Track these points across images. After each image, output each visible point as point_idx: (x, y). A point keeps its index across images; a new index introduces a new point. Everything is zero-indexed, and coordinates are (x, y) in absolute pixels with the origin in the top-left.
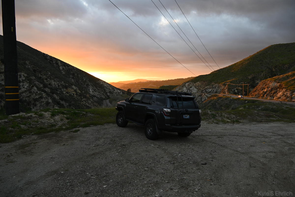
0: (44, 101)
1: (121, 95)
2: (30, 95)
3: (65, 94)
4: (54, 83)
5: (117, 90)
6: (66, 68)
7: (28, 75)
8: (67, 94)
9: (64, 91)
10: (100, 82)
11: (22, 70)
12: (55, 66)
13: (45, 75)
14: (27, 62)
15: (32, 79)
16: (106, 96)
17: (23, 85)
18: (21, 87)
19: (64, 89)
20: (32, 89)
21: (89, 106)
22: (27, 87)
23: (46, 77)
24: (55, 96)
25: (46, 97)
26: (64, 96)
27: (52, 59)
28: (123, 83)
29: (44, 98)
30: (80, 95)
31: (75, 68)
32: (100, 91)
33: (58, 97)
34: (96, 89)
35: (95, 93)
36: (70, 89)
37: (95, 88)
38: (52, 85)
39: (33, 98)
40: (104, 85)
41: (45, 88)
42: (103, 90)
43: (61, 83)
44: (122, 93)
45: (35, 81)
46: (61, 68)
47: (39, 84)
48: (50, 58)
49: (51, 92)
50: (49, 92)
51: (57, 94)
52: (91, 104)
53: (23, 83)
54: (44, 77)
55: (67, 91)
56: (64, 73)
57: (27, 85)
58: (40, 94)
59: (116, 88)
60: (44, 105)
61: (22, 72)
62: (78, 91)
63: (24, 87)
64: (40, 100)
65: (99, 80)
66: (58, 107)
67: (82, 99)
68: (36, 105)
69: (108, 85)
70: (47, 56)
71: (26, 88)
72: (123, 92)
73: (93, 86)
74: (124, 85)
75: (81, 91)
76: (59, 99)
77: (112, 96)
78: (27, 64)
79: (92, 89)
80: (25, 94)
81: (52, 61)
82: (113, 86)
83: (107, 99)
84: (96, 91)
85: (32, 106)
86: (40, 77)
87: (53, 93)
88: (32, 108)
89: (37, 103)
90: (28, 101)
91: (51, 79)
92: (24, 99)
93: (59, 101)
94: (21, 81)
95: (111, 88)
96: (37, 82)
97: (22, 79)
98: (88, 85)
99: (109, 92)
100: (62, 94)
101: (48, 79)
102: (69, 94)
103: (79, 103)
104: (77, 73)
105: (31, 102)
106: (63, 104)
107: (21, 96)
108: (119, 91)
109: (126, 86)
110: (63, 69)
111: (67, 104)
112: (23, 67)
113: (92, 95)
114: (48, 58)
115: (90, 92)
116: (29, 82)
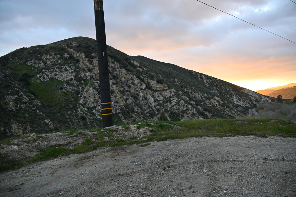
0: (190, 113)
1: (270, 103)
2: (179, 108)
3: (209, 105)
4: (198, 96)
5: (264, 97)
6: (209, 81)
7: (176, 91)
8: (210, 105)
9: (207, 102)
10: (244, 91)
11: (172, 87)
12: (199, 80)
13: (190, 89)
14: (176, 80)
15: (179, 94)
16: (252, 105)
17: (173, 99)
18: (172, 101)
19: (207, 101)
20: (180, 103)
21: (232, 116)
22: (177, 101)
23: (191, 91)
24: (199, 107)
25: (192, 109)
26: (208, 107)
27: (197, 74)
28: (272, 89)
29: (190, 109)
30: (223, 106)
31: (218, 80)
32: (244, 100)
33: (201, 108)
34: (240, 99)
35: (240, 102)
36: (213, 100)
37: (239, 97)
38: (196, 98)
39: (181, 110)
40: (249, 94)
41: (191, 101)
42: (248, 99)
43: (204, 95)
44: (271, 100)
45: (182, 95)
46: (205, 81)
47: (185, 98)
48: (195, 74)
49: (196, 104)
50: (194, 105)
51: (201, 105)
52: (235, 113)
53: (173, 98)
54: (189, 91)
55: (210, 102)
56: (208, 85)
57: (176, 99)
58: (187, 106)
59: (263, 95)
60: (190, 116)
61: (172, 89)
62: (220, 102)
63: (174, 101)
64: (187, 112)
65: (242, 88)
66: (203, 118)
67: (225, 109)
68: (184, 116)
69: (253, 93)
70: (193, 72)
71: (175, 102)
72: (273, 99)
73: (237, 95)
74: (274, 91)
75: (223, 102)
76: (203, 110)
77: (260, 104)
78: (175, 81)
79: (236, 99)
80: (175, 107)
81: (197, 76)
82: (260, 94)
83: (254, 108)
84: (240, 100)
85: (180, 117)
86: (186, 91)
87: (197, 105)
88: (181, 119)
89: (185, 114)
90: (177, 113)
91: (195, 92)
92: (174, 111)
93: (203, 112)
94: (172, 96)
95: (257, 96)
96: (184, 96)
97: (172, 95)
98: (231, 95)
99: (255, 100)
100: (205, 106)
101: (193, 93)
102: (212, 105)
103: (222, 113)
104: (220, 84)
105: (180, 114)
106: (207, 115)
107: (172, 109)
108: (268, 99)
109: (276, 93)
110: (207, 82)
111: (211, 115)
112: (173, 84)
113: (236, 105)
114: (194, 73)
115: (234, 101)
116: (178, 97)
